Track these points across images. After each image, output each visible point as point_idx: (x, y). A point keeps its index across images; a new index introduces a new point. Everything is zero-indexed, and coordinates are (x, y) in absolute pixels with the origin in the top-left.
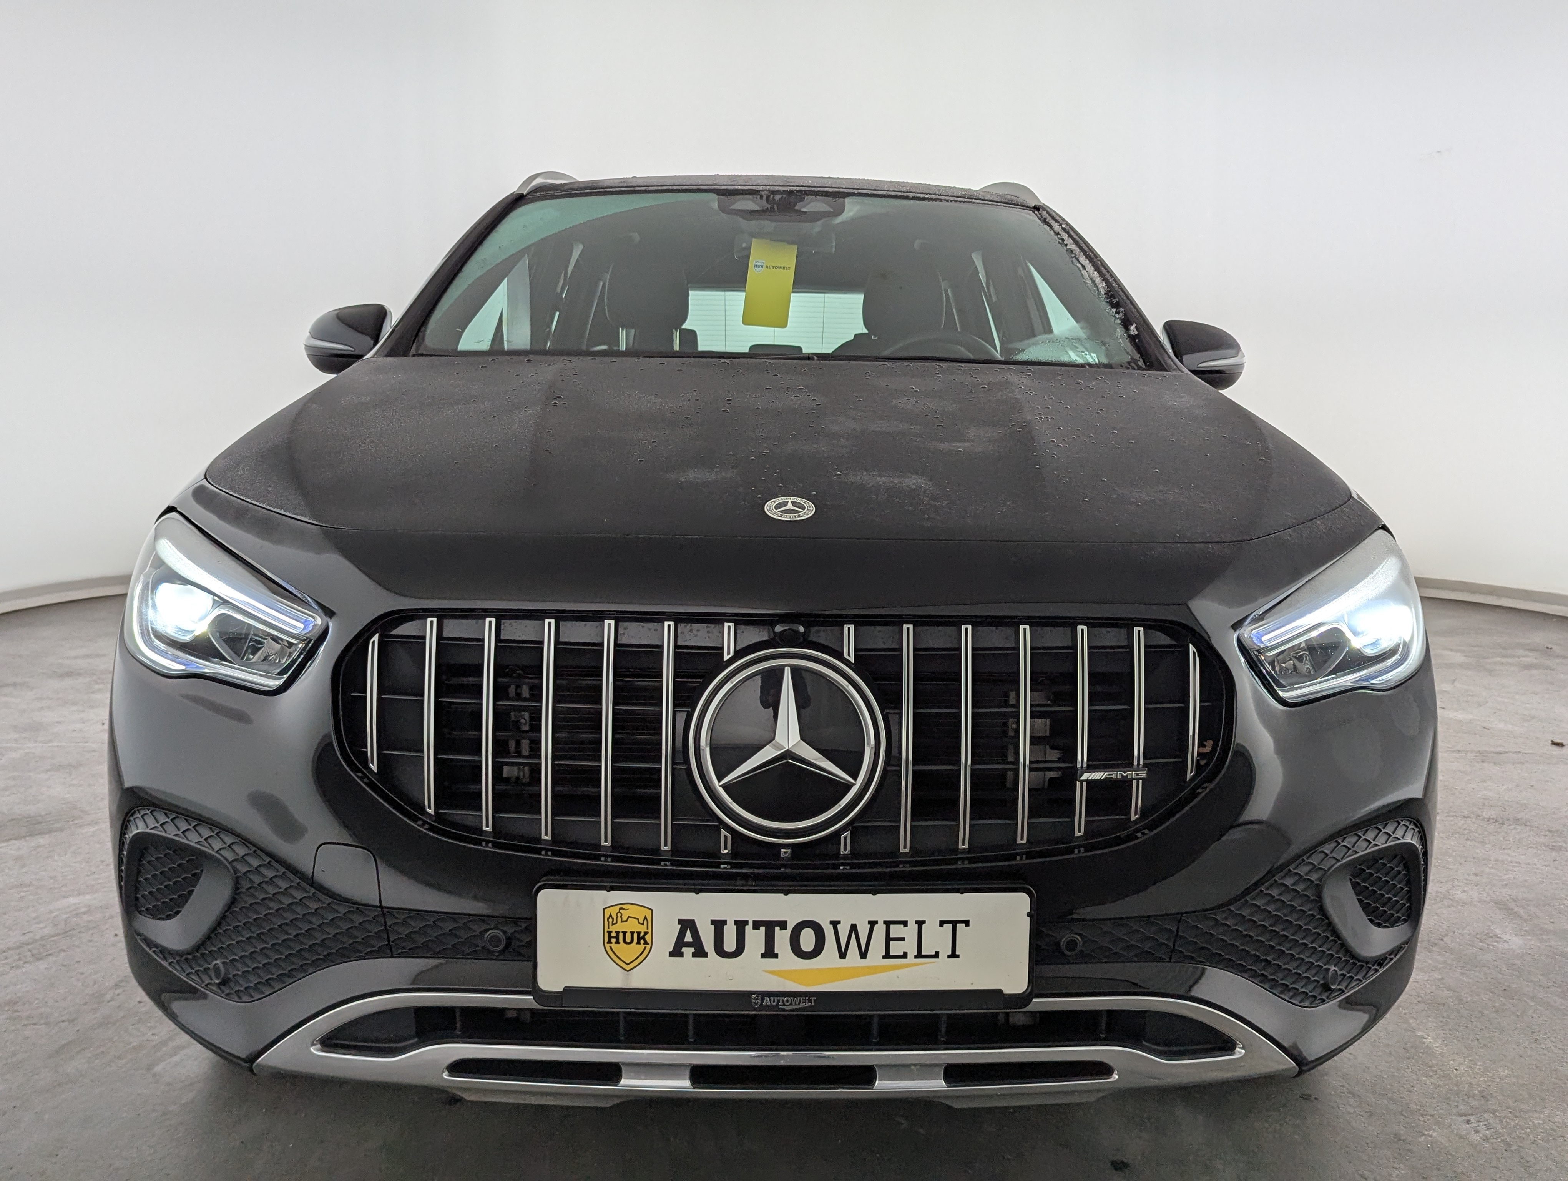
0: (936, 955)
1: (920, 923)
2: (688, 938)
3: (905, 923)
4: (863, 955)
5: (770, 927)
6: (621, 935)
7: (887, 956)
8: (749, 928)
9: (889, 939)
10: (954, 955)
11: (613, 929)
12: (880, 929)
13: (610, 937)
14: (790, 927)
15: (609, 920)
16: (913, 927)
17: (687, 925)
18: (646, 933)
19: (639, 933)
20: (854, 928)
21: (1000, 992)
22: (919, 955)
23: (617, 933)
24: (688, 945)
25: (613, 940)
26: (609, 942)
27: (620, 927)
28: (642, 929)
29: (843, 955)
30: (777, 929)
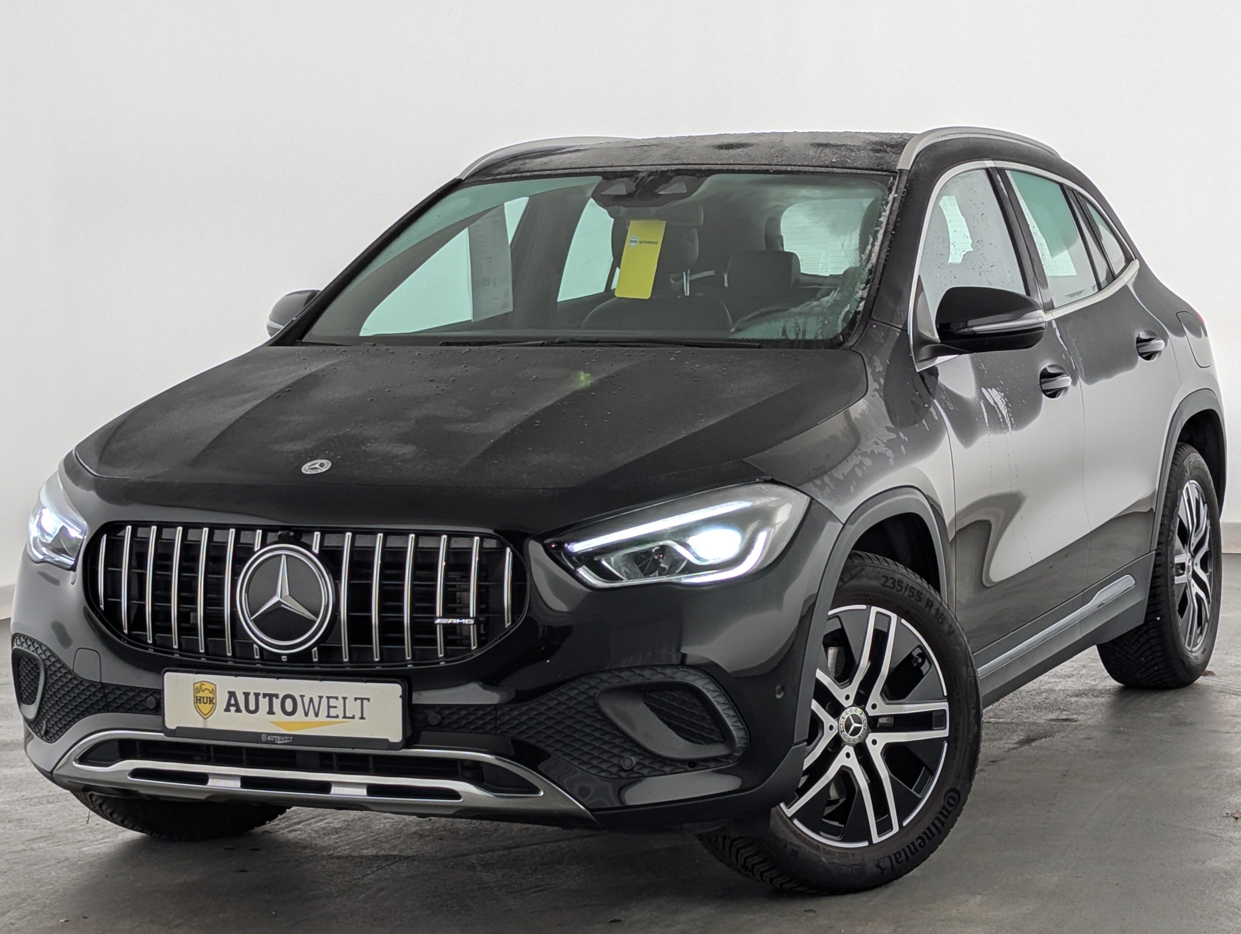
0: (353, 717)
1: (345, 699)
2: (233, 702)
3: (337, 698)
4: (317, 715)
5: (271, 697)
6: (202, 699)
7: (328, 716)
8: (261, 697)
9: (329, 707)
10: (362, 718)
11: (198, 695)
12: (324, 700)
13: (197, 700)
14: (281, 697)
15: (197, 690)
16: (341, 700)
17: (232, 694)
18: (213, 698)
19: (210, 698)
20: (311, 700)
21: (387, 740)
22: (345, 717)
23: (200, 697)
24: (233, 705)
25: (198, 701)
26: (197, 702)
27: (200, 694)
28: (211, 696)
29: (306, 714)
30: (274, 698)
